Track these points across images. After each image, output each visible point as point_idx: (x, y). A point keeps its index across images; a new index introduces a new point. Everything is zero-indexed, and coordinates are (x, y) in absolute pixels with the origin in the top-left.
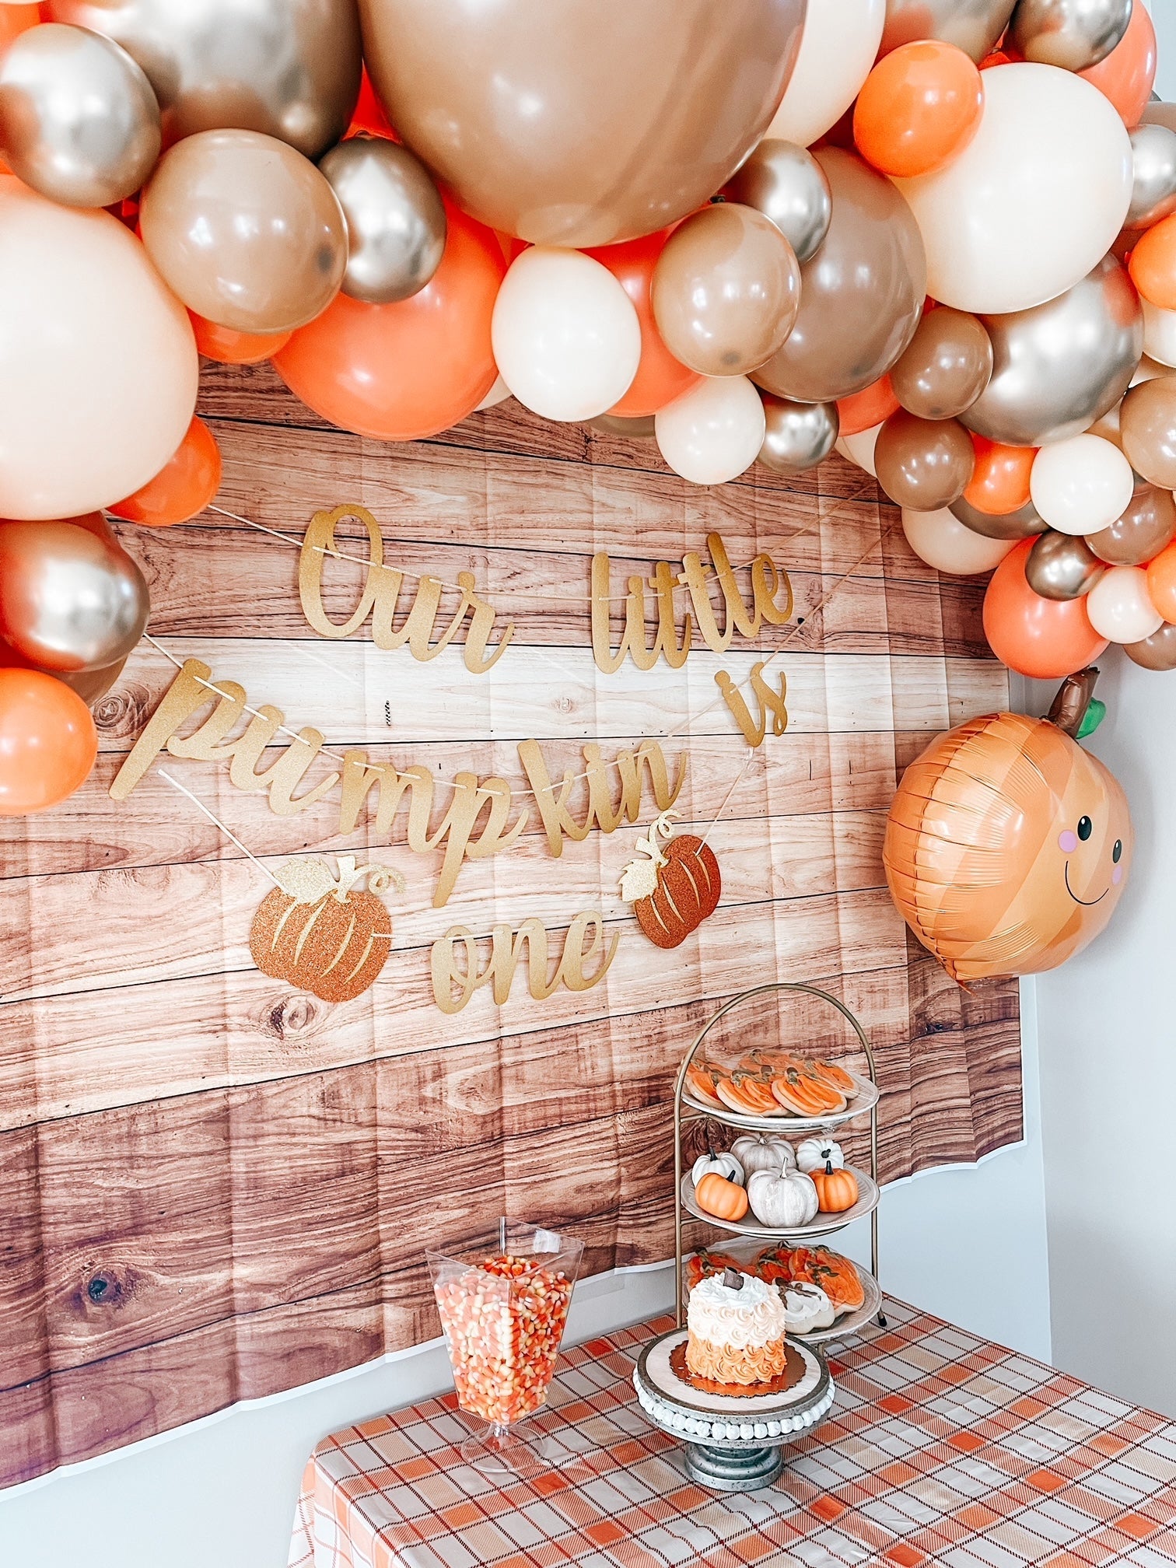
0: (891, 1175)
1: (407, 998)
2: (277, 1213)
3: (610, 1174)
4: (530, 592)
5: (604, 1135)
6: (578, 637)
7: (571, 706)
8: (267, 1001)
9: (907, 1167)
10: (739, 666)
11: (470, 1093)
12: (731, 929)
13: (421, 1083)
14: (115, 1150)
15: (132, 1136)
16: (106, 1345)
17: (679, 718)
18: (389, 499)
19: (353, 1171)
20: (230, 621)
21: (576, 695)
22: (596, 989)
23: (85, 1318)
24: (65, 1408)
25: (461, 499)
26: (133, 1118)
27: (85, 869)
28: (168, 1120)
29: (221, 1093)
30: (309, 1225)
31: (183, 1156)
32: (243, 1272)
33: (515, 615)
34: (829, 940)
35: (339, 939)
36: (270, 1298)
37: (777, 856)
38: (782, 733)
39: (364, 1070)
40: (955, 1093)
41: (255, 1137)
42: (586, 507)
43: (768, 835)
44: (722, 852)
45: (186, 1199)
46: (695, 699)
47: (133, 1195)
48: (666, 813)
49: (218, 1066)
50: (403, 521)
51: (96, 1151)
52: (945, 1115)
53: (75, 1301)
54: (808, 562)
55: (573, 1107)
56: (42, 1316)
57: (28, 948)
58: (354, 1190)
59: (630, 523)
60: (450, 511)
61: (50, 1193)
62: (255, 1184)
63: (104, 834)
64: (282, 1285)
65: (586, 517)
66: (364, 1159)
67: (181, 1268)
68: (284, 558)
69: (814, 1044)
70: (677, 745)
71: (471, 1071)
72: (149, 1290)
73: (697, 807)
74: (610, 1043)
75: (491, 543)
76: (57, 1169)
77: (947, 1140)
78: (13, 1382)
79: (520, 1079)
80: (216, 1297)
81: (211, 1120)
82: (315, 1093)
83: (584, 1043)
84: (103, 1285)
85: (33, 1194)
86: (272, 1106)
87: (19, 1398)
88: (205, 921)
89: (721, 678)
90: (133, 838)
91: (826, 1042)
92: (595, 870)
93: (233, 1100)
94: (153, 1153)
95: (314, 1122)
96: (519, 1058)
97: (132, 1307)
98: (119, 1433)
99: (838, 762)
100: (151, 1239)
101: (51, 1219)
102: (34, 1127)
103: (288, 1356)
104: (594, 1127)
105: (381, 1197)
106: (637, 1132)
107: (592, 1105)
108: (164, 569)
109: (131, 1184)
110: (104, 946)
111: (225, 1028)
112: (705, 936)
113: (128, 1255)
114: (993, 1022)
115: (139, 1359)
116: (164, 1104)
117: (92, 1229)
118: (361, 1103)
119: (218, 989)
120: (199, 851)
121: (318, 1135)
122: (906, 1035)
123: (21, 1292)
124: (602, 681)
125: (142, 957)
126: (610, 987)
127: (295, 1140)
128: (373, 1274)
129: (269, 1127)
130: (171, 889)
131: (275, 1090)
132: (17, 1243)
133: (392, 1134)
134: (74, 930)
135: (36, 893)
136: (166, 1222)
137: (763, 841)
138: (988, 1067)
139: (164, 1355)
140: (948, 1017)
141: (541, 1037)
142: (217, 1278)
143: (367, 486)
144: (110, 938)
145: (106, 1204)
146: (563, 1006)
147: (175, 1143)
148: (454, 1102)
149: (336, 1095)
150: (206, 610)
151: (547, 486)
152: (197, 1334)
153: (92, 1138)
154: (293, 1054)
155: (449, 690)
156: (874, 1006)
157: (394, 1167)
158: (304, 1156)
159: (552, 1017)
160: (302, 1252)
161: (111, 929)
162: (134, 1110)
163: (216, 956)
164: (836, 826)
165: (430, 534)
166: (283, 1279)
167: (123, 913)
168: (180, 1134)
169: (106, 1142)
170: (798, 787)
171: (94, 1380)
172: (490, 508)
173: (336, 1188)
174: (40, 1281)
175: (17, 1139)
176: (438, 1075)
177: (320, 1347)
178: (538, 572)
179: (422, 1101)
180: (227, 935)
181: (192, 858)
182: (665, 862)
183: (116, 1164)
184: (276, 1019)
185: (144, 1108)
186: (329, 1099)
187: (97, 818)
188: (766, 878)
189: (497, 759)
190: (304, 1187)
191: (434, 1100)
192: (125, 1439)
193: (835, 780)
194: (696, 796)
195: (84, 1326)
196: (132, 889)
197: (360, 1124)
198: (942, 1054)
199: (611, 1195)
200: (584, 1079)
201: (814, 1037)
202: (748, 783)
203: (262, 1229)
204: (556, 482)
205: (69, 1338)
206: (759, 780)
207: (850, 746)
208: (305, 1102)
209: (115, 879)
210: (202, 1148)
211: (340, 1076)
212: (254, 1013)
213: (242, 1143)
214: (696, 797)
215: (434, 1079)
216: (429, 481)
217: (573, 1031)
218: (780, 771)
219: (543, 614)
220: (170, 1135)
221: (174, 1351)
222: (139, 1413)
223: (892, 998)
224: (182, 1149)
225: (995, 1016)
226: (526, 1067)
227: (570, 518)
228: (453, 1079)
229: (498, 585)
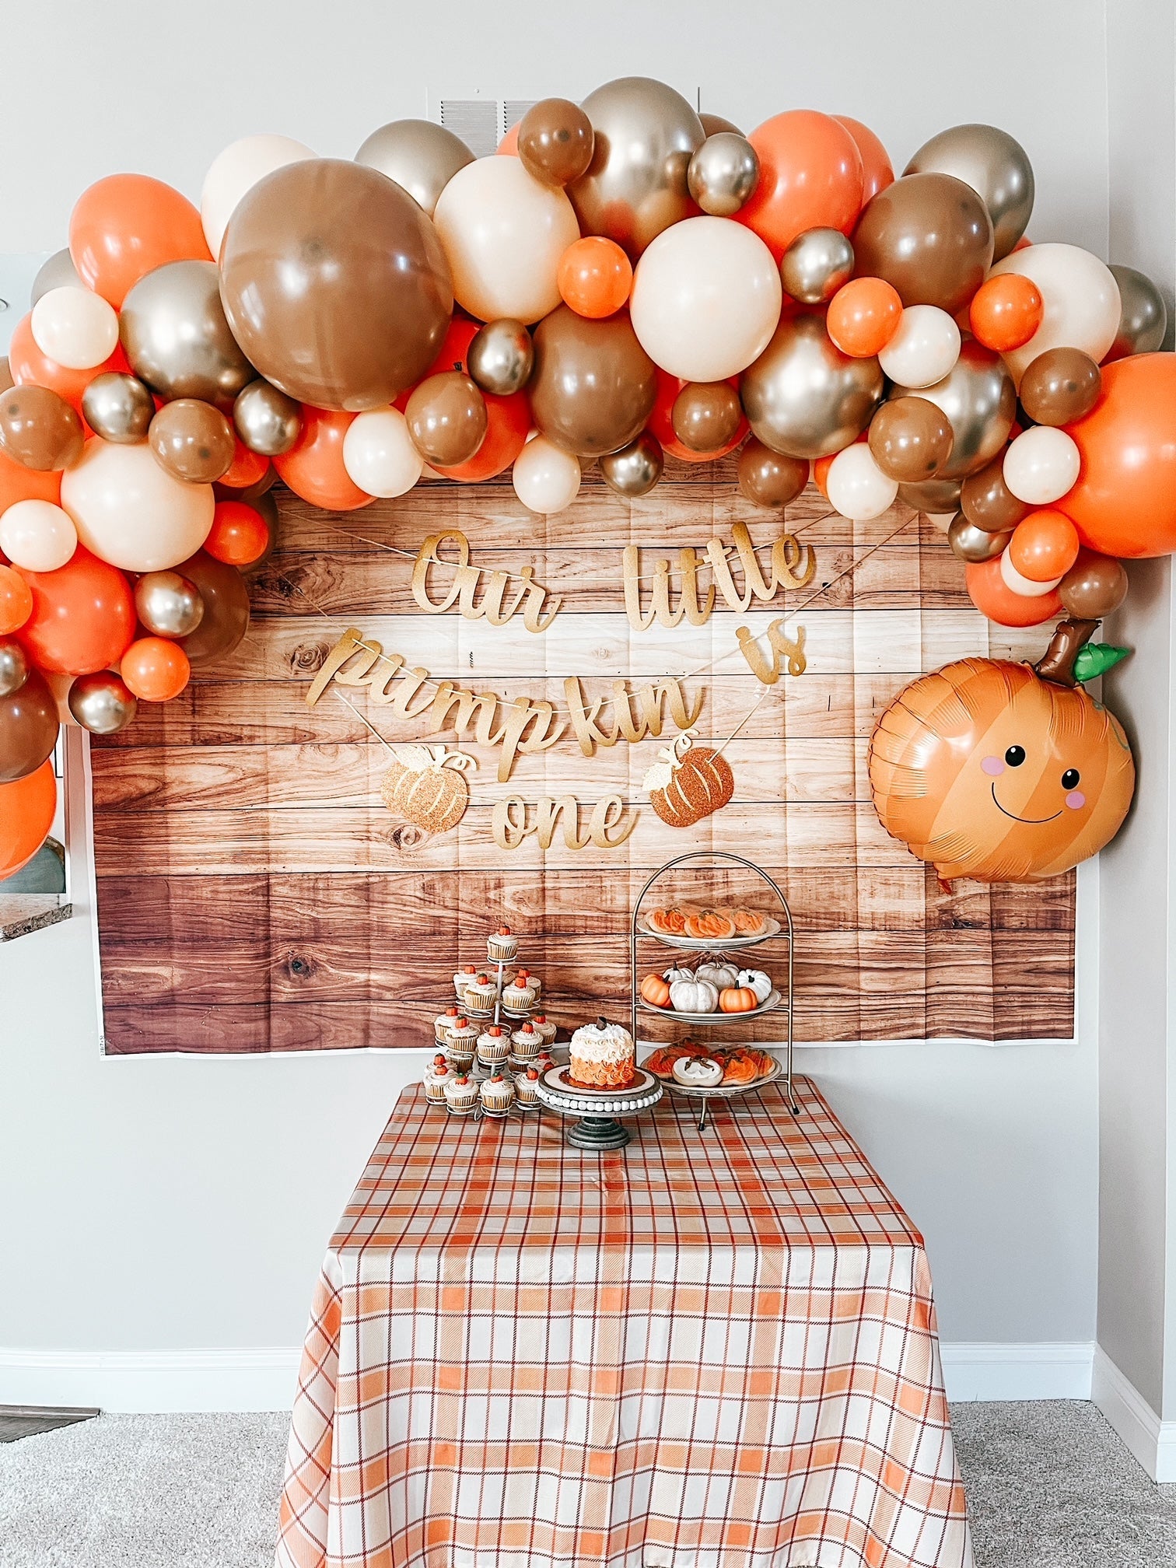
0: (901, 1034)
1: (479, 836)
2: (394, 948)
3: (621, 972)
4: (576, 577)
5: (617, 946)
6: (613, 606)
7: (608, 654)
8: (390, 827)
9: (921, 1031)
10: (759, 624)
11: (520, 901)
12: (742, 820)
13: (487, 889)
14: (306, 894)
15: (315, 889)
16: (298, 995)
17: (704, 663)
18: (475, 524)
19: (440, 933)
20: (375, 606)
21: (611, 646)
22: (620, 848)
23: (289, 979)
24: (275, 1022)
25: (524, 519)
26: (317, 879)
27: (294, 743)
28: (334, 884)
29: (365, 875)
30: (412, 959)
31: (342, 905)
32: (375, 977)
33: (565, 593)
34: (844, 837)
35: (434, 796)
36: (388, 995)
37: (791, 768)
38: (800, 673)
39: (451, 875)
40: (983, 982)
41: (383, 903)
42: (626, 515)
43: (785, 753)
44: (737, 762)
45: (344, 929)
46: (717, 649)
47: (315, 920)
48: (686, 731)
49: (363, 859)
50: (484, 537)
51: (296, 893)
52: (970, 998)
53: (285, 968)
54: (836, 538)
55: (596, 924)
56: (268, 972)
57: (266, 782)
58: (440, 945)
59: (661, 522)
60: (517, 527)
61: (274, 910)
62: (383, 929)
63: (304, 725)
64: (395, 989)
65: (624, 522)
66: (449, 928)
67: (341, 966)
68: (408, 566)
69: (823, 916)
70: (700, 682)
71: (521, 887)
72: (323, 973)
73: (715, 729)
74: (628, 886)
75: (548, 546)
76: (278, 899)
77: (970, 1019)
78: (250, 1001)
79: (556, 898)
80: (361, 987)
81: (358, 888)
82: (419, 883)
83: (607, 883)
84: (300, 965)
85: (265, 909)
86: (393, 887)
87: (253, 1010)
88: (361, 777)
89: (742, 633)
90: (319, 728)
91: (834, 916)
92: (625, 768)
93: (371, 880)
94: (326, 900)
95: (418, 901)
96: (558, 885)
97: (314, 980)
98: (301, 1043)
99: (862, 697)
100: (324, 946)
101: (275, 924)
102: (268, 876)
103: (396, 1029)
104: (610, 939)
105: (460, 953)
106: (645, 949)
107: (609, 924)
108: (338, 577)
109: (314, 914)
110: (303, 785)
111: (368, 839)
112: (719, 821)
113: (311, 951)
114: (1037, 929)
115: (315, 1007)
116: (334, 876)
117: (294, 933)
118: (448, 894)
119: (365, 816)
120: (355, 737)
121: (420, 908)
122: (922, 924)
123: (257, 957)
124: (635, 637)
125: (323, 794)
126: (631, 848)
127: (405, 908)
128: (451, 997)
129: (390, 898)
130: (340, 757)
131: (395, 878)
132: (256, 932)
133: (468, 917)
134: (289, 775)
135: (271, 754)
136: (333, 940)
137: (780, 757)
138: (1028, 967)
139: (329, 1009)
140: (978, 917)
141: (574, 874)
142: (361, 977)
143: (462, 518)
144: (307, 781)
145: (301, 922)
146: (591, 856)
147: (338, 897)
148: (508, 904)
149: (432, 887)
150: (362, 599)
151: (592, 503)
152: (347, 1004)
153: (295, 886)
154: (406, 859)
155: (514, 644)
156: (887, 896)
157: (468, 937)
158: (411, 919)
159: (583, 862)
160: (408, 974)
161: (308, 777)
162: (318, 876)
163: (364, 797)
164: (857, 749)
165: (504, 543)
166: (397, 986)
167: (314, 768)
168: (340, 893)
169: (302, 889)
170: (818, 715)
171: (289, 1012)
172: (548, 523)
173: (429, 942)
174: (267, 955)
175: (258, 879)
176: (498, 886)
177: (416, 1030)
178: (584, 563)
179: (488, 900)
180: (370, 786)
181: (351, 741)
182: (679, 766)
183: (306, 902)
184: (396, 837)
185: (323, 876)
186: (427, 888)
187: (300, 716)
188: (778, 784)
189: (549, 689)
190: (408, 938)
191: (495, 901)
192: (304, 1047)
193: (857, 712)
194: (716, 718)
195: (288, 983)
196: (318, 756)
197: (446, 907)
198: (970, 947)
199: (621, 987)
200: (604, 906)
201: (823, 910)
202: (763, 712)
203: (385, 955)
204: (601, 499)
205: (280, 987)
206: (776, 710)
207: (873, 685)
208: (413, 888)
209: (309, 749)
210: (353, 903)
211: (435, 876)
212: (384, 832)
213: (375, 904)
214: (715, 721)
215: (495, 889)
216: (503, 510)
217: (599, 873)
218: (798, 703)
219: (587, 591)
220: (336, 892)
221: (334, 1009)
222: (313, 1036)
223: (906, 891)
224: (342, 901)
225: (1041, 925)
226: (562, 892)
227: (610, 523)
228: (508, 890)
229: (553, 574)
